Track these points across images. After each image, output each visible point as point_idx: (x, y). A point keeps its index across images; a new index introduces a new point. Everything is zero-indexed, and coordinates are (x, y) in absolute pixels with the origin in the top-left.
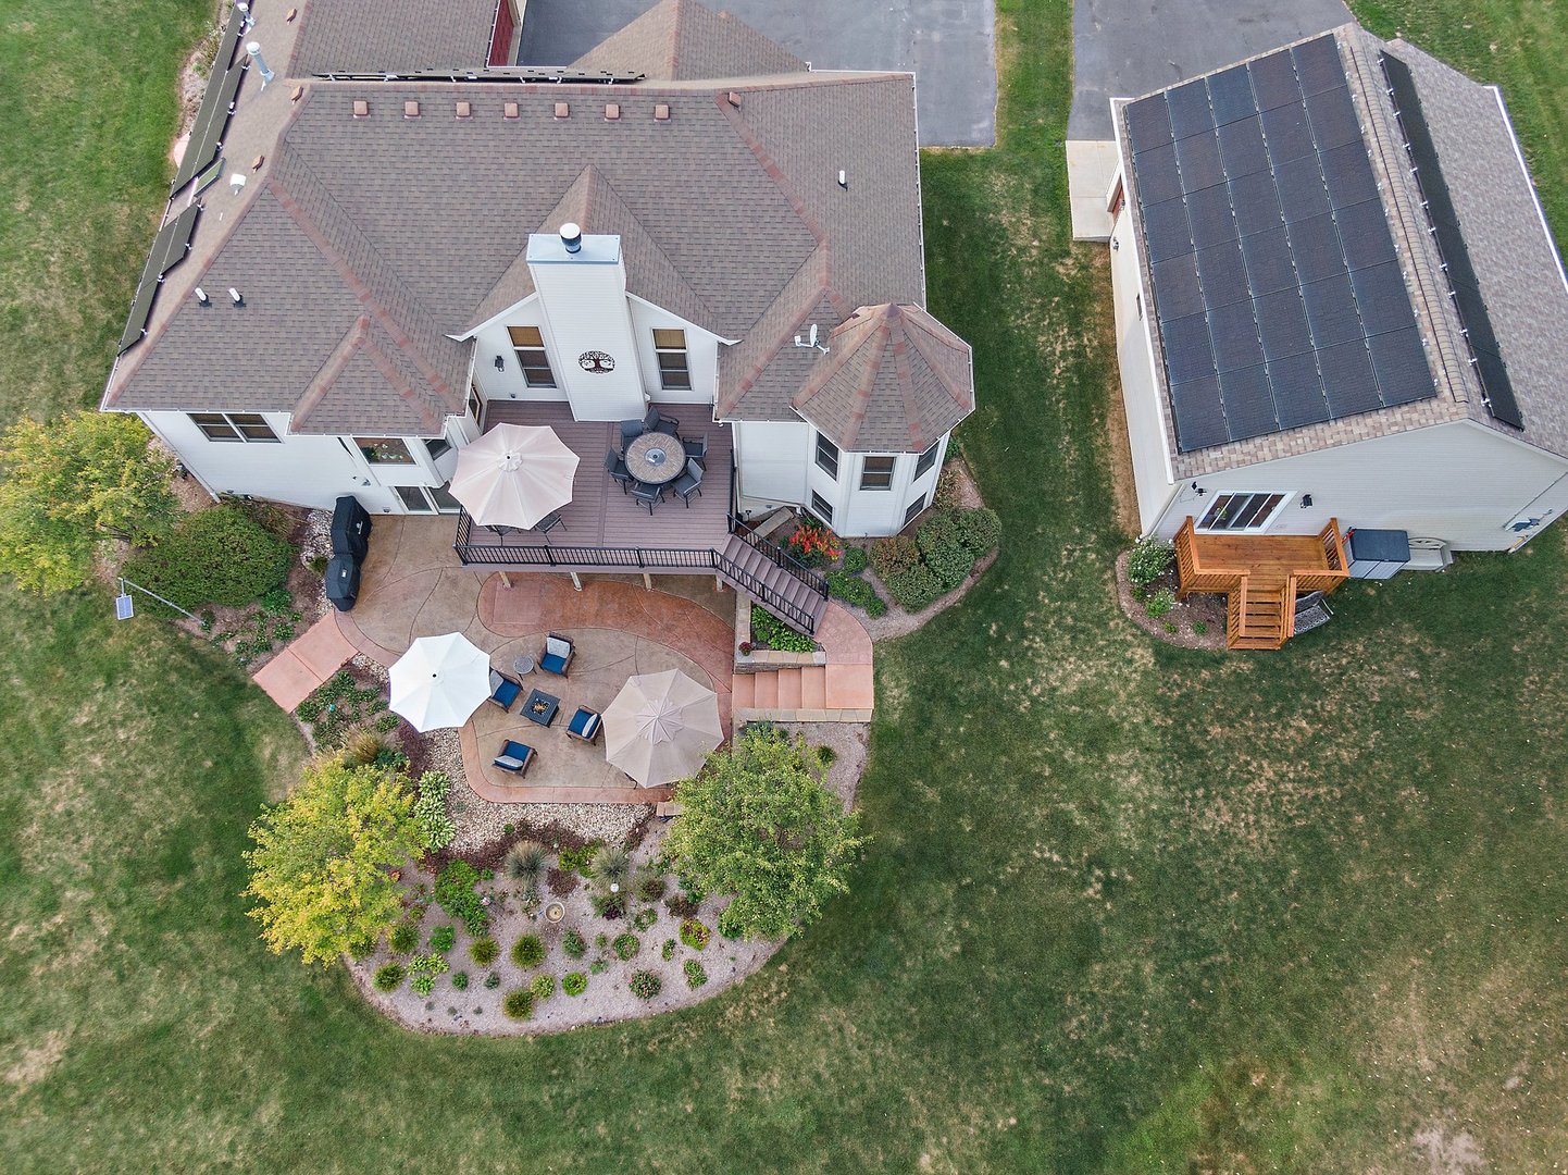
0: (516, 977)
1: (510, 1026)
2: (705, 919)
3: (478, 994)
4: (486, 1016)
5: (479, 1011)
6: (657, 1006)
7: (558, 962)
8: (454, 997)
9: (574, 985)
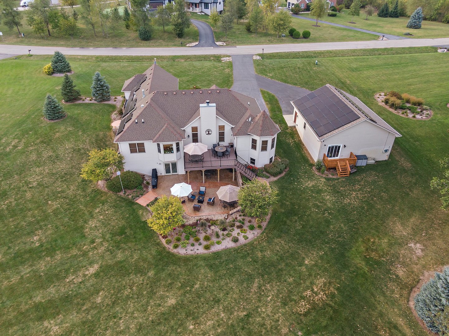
0: (205, 243)
1: (206, 251)
2: (245, 228)
3: (197, 246)
4: (200, 250)
5: (198, 250)
6: (238, 244)
7: (214, 239)
8: (192, 248)
9: (218, 243)
